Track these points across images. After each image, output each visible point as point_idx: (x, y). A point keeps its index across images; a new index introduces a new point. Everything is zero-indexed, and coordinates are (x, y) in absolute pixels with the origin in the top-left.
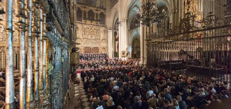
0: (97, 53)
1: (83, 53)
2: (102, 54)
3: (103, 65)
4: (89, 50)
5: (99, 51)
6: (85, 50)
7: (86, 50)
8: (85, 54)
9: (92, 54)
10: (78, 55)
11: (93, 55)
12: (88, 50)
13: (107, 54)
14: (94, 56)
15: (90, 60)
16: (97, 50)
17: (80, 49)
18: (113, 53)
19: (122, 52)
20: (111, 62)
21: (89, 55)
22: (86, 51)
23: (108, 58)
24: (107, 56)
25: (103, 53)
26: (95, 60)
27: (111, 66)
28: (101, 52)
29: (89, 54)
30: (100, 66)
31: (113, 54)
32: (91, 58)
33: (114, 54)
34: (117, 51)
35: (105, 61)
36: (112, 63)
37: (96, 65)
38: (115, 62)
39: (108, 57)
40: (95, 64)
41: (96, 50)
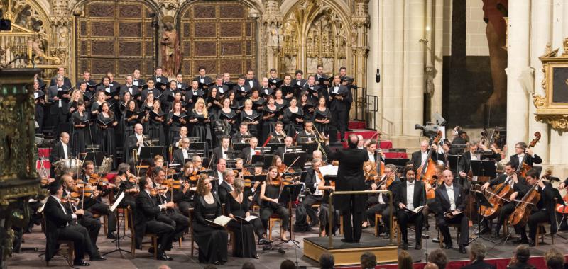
0: (235, 68)
1: (65, 67)
2: (295, 90)
3: (302, 227)
4: (137, 29)
5: (251, 47)
6: (89, 38)
7: (98, 29)
8: (93, 90)
9: (176, 82)
10: (23, 99)
11: (189, 105)
12: (125, 29)
13: (351, 85)
14: (201, 109)
15: (148, 154)
16: (232, 30)
17: (36, 24)
18: (428, 73)
19: (550, 58)
20: (410, 190)
21: (139, 96)
22: (98, 48)
23: (372, 134)
24: (354, 111)
25: (306, 68)
26: (210, 164)
27: (405, 244)
28: (283, 55)
29: (133, 79)
30: (275, 230)
31: (427, 82)
32: (163, 131)
33: (438, 82)
34: (477, 45)
35: (332, 170)
36: (419, 199)
37: (222, 220)
38: (451, 194)
39: (365, 123)
40: (216, 211)
41: (219, 39)
